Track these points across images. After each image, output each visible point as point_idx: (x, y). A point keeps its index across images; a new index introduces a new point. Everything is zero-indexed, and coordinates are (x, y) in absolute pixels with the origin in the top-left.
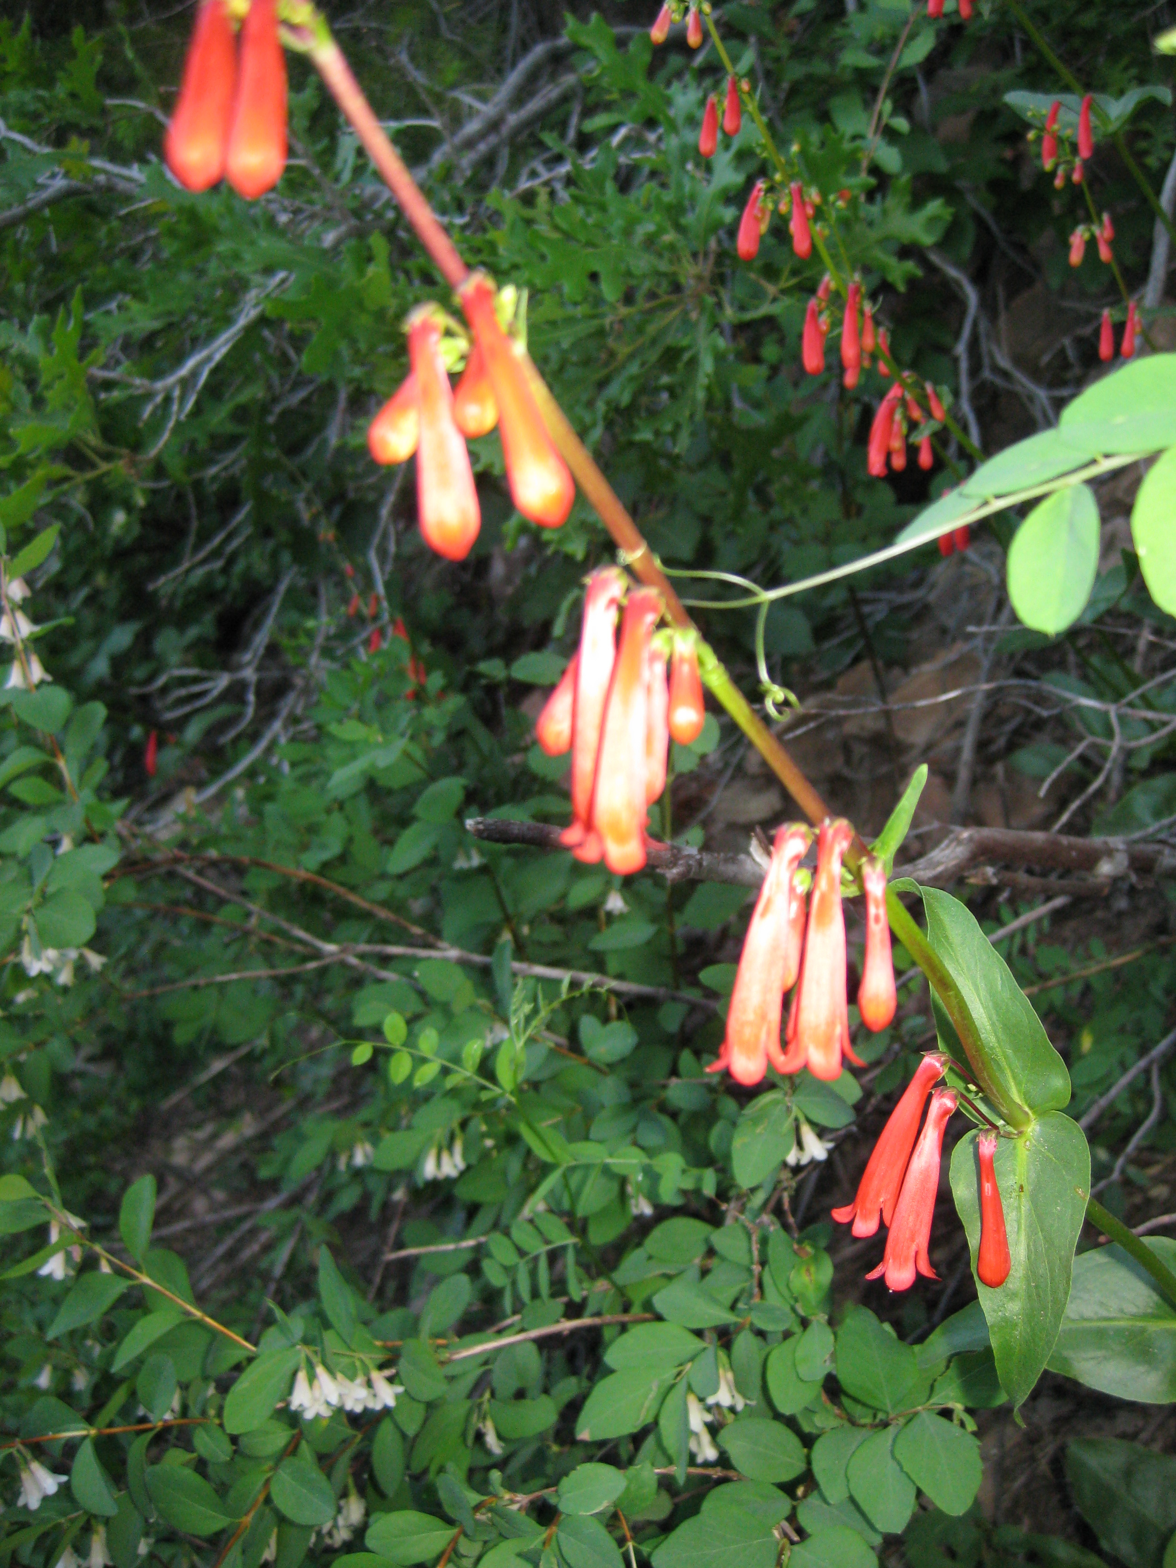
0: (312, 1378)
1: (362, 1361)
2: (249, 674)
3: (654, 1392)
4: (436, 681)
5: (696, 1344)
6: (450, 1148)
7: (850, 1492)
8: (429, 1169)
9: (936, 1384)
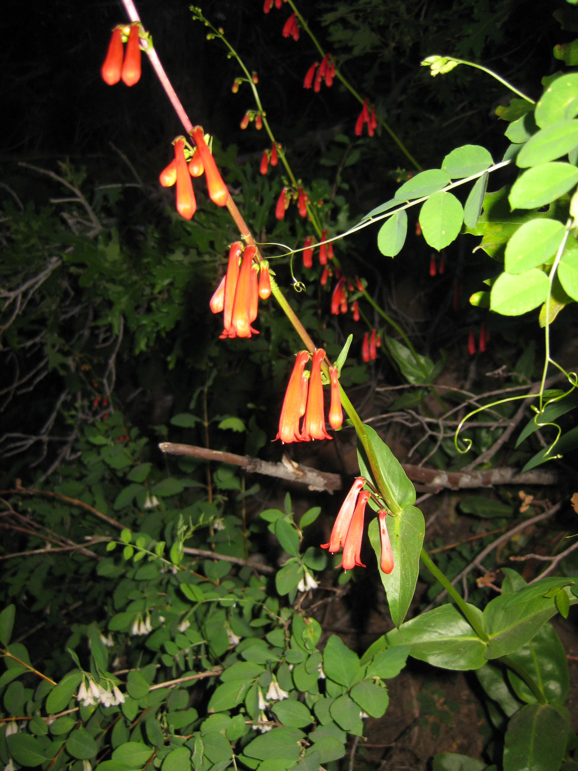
0: (88, 686)
1: (110, 682)
2: (45, 438)
3: (243, 688)
4: (135, 431)
5: (262, 669)
6: (144, 620)
7: (333, 718)
8: (135, 630)
9: (368, 670)
